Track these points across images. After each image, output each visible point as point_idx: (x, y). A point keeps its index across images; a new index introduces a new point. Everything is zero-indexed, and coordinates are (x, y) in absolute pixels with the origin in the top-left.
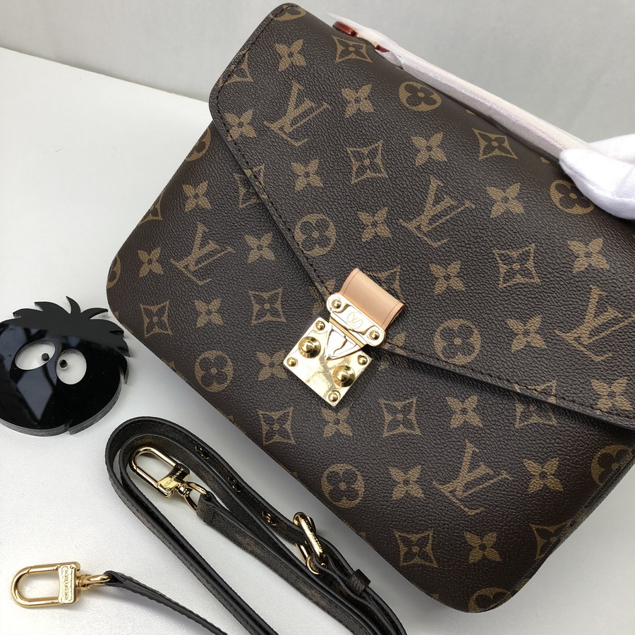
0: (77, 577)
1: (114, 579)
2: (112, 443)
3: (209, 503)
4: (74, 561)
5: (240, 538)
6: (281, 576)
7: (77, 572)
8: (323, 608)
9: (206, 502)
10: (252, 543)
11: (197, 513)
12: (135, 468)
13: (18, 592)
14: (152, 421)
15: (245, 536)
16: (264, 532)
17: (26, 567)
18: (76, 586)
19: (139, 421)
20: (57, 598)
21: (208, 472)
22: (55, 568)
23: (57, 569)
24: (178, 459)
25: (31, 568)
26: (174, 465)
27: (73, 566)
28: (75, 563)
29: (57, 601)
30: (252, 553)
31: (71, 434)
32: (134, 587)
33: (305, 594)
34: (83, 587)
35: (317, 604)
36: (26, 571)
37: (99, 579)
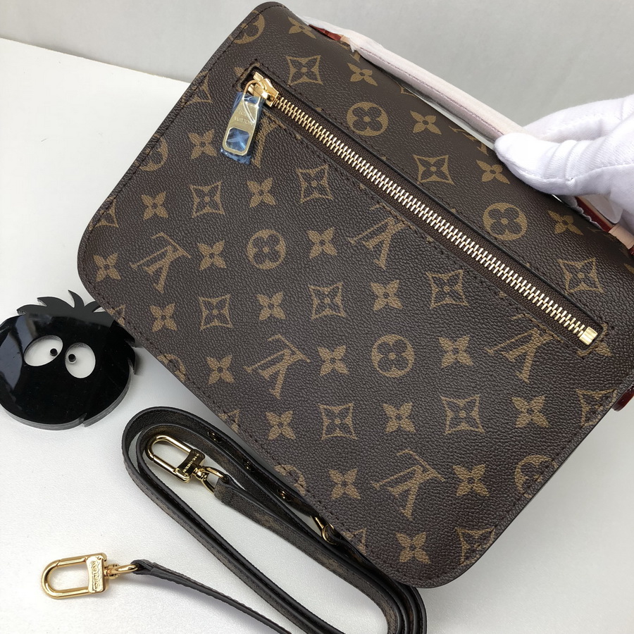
0: (104, 568)
1: (142, 568)
2: (127, 434)
3: (228, 486)
4: (100, 552)
5: (258, 516)
6: (299, 548)
7: (104, 563)
8: (340, 575)
9: (224, 485)
10: (271, 520)
11: (215, 495)
12: (151, 456)
13: (49, 585)
14: (164, 411)
15: (265, 514)
16: (281, 508)
17: (53, 560)
18: (104, 576)
19: (151, 412)
20: (87, 588)
21: (223, 455)
22: (82, 560)
23: (85, 561)
24: (192, 444)
25: (59, 561)
26: (189, 451)
27: (100, 557)
28: (101, 554)
29: (87, 591)
30: (270, 528)
31: (85, 426)
32: (161, 573)
33: (323, 564)
34: (111, 575)
35: (334, 572)
36: (55, 565)
37: (127, 568)
